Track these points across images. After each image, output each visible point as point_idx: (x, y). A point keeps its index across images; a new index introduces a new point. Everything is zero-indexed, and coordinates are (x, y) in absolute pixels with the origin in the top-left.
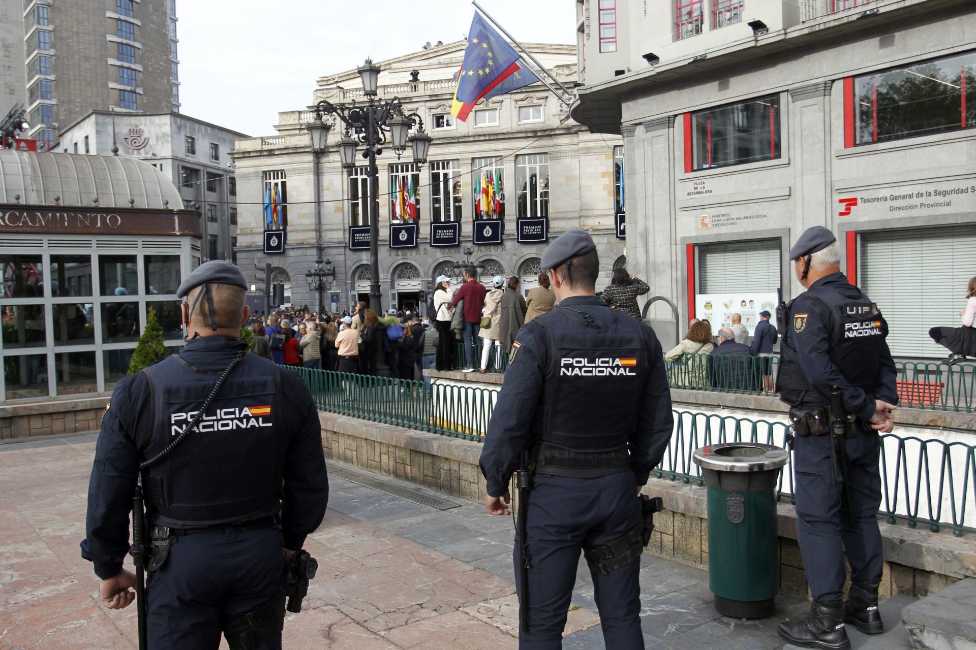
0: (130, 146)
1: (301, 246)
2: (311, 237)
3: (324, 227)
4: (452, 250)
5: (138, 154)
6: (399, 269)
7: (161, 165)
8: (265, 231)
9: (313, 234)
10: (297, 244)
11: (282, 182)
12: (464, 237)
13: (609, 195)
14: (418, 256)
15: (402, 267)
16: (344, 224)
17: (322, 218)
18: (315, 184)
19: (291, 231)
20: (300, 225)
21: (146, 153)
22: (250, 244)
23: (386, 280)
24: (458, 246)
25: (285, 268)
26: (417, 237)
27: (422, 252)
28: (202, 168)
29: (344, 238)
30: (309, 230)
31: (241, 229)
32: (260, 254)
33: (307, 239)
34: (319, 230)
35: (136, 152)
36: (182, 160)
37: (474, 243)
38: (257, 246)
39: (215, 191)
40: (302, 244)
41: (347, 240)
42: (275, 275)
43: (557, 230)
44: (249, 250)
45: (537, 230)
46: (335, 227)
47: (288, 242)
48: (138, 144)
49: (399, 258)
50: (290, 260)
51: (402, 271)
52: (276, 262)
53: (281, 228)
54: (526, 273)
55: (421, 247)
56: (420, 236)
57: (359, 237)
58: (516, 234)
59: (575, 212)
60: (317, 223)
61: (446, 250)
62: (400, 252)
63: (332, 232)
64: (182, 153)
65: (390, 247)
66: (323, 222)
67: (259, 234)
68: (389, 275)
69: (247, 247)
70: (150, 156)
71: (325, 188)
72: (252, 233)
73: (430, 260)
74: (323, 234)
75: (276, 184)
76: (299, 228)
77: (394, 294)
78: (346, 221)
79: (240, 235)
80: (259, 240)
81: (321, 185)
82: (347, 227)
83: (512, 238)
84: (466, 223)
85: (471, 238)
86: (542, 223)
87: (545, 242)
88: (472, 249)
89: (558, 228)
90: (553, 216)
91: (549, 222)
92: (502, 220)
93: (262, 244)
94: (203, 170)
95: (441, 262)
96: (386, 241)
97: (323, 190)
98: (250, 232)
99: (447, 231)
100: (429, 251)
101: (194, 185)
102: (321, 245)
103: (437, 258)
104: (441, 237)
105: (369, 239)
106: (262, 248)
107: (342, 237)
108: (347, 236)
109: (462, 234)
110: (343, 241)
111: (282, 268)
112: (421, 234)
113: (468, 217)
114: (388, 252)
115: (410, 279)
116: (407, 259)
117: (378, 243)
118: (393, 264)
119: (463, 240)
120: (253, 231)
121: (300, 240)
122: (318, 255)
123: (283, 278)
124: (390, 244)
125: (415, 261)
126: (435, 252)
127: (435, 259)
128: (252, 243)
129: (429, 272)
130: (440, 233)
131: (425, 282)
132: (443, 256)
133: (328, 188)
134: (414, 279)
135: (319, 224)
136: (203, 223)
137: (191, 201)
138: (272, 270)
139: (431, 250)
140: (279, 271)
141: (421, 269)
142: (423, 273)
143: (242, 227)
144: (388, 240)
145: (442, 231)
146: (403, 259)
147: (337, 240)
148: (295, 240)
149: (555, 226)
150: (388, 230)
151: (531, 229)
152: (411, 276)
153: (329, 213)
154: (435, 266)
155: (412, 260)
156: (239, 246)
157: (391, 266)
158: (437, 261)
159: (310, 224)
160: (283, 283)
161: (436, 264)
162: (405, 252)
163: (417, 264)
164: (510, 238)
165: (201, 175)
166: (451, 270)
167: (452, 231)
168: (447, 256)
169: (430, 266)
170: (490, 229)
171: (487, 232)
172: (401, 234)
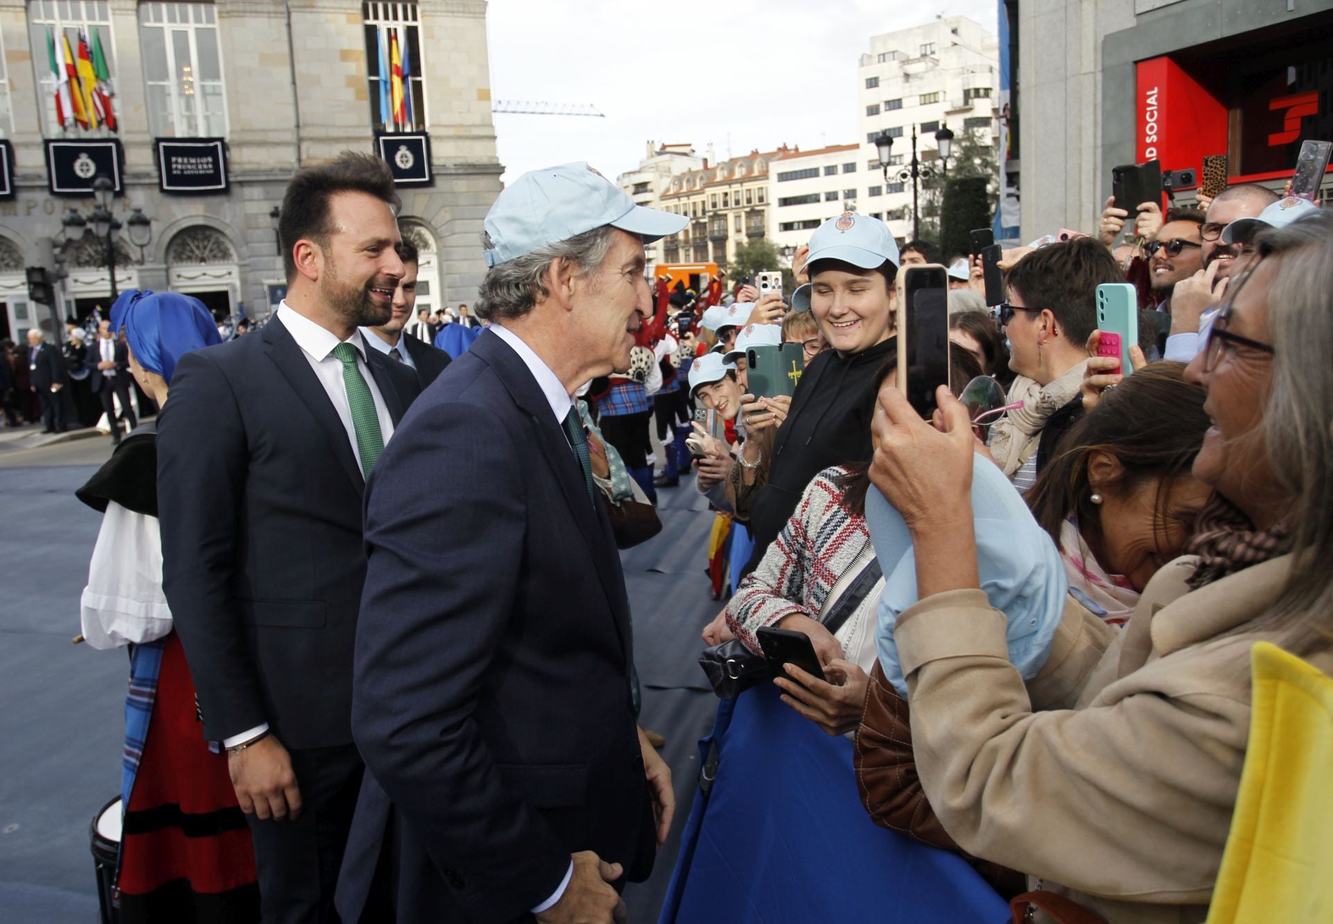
12: (25, 177)
13: (358, 96)
24: (11, 197)
37: (53, 193)
43: (248, 167)
45: (203, 165)
58: (156, 173)
59: (283, 130)
83: (147, 181)
84: (27, 145)
85: (44, 180)
86: (213, 152)
87: (226, 192)
88: (49, 206)
89: (250, 163)
90: (236, 137)
91: (228, 149)
92: (117, 141)
109: (18, 171)
113: (29, 133)
119: (22, 184)
149: (245, 159)
151: (189, 164)
164: (142, 182)
170: (89, 161)
171: (84, 167)
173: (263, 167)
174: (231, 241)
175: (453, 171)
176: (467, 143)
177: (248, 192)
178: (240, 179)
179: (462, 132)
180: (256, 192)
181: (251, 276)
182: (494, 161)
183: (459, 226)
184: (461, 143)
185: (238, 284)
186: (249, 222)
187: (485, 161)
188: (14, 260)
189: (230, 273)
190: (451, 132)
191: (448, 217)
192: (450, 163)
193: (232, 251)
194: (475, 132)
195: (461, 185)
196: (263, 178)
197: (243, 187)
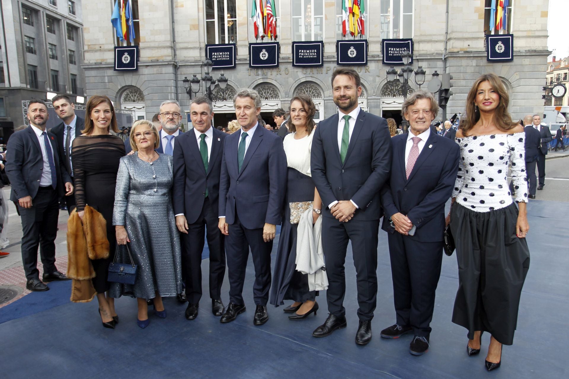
1: (155, 63)
2: (166, 54)
3: (178, 46)
4: (315, 70)
8: (115, 48)
9: (169, 52)
10: (152, 61)
12: (328, 57)
13: (479, 18)
14: (279, 76)
16: (200, 42)
17: (176, 35)
19: (144, 48)
20: (154, 41)
22: (100, 61)
24: (321, 66)
25: (138, 86)
26: (278, 57)
27: (283, 72)
28: (41, 10)
29: (201, 57)
30: (164, 47)
32: (111, 72)
33: (162, 57)
34: (173, 48)
37: (338, 64)
38: (106, 64)
39: (54, 33)
40: (157, 61)
41: (204, 59)
42: (127, 95)
43: (422, 52)
44: (98, 67)
45: (402, 51)
46: (190, 46)
47: (141, 59)
49: (259, 77)
50: (144, 78)
51: (262, 90)
52: (129, 80)
53: (133, 45)
54: (385, 95)
55: (282, 67)
56: (282, 56)
57: (216, 56)
58: (381, 55)
59: (440, 35)
60: (172, 40)
61: (309, 70)
62: (260, 72)
63: (187, 51)
65: (250, 66)
66: (177, 40)
67: (110, 50)
69: (96, 64)
71: (179, 5)
72: (101, 50)
73: (291, 80)
74: (178, 52)
76: (152, 45)
78: (202, 40)
79: (87, 51)
80: (110, 57)
82: (203, 45)
83: (377, 59)
84: (329, 43)
85: (335, 58)
86: (407, 46)
89: (423, 50)
90: (417, 38)
91: (414, 44)
92: (366, 41)
93: (113, 61)
94: (43, 12)
95: (303, 82)
96: (246, 60)
97: (177, 7)
98: (99, 48)
99: (310, 51)
100: (290, 71)
101: (34, 24)
102: (177, 63)
103: (298, 78)
104: (304, 57)
105: (228, 58)
106: (113, 66)
107: (199, 55)
108: (204, 54)
109: (325, 55)
110: (200, 60)
111: (135, 87)
112: (282, 54)
113: (331, 38)
114: (247, 71)
115: (268, 99)
116: (267, 78)
117: (237, 63)
118: (252, 83)
119: (326, 60)
120: (102, 48)
121: (154, 57)
122: (174, 73)
123: (136, 98)
124: (250, 63)
125: (276, 80)
126: (297, 72)
127: (297, 80)
128: (102, 60)
129: (290, 93)
130: (303, 53)
131: (286, 102)
132: (304, 76)
133: (183, 5)
134: (272, 99)
135: (173, 42)
136: (46, 58)
137: (33, 39)
138: (123, 89)
139: (293, 70)
140: (131, 90)
141: (282, 89)
142: (284, 93)
143: (89, 44)
144: (248, 59)
145: (305, 51)
146: (263, 78)
147: (193, 58)
148: (149, 57)
149: (421, 48)
150: (248, 49)
151: (396, 51)
152: (269, 96)
153: (184, 31)
154: (296, 86)
155: (273, 79)
156: (86, 64)
157: (250, 85)
158: (299, 81)
159: (165, 41)
160: (136, 103)
161: (297, 85)
162: (265, 71)
163: (278, 84)
164: (375, 59)
165: (40, 16)
166: (310, 91)
167: (316, 51)
168: (309, 76)
169: (291, 87)
170: (354, 50)
171: (352, 53)
172: (262, 53)
173: (428, 53)
175: (524, 54)
176: (532, 40)
177: (420, 64)
178: (418, 58)
179: (530, 34)
180: (424, 64)
182: (546, 49)
183: (522, 82)
184: (529, 40)
187: (541, 48)
188: (317, 93)
190: (525, 34)
191: (518, 77)
192: (523, 50)
194: (537, 34)
195: (527, 61)
196: (429, 58)
197: (418, 62)
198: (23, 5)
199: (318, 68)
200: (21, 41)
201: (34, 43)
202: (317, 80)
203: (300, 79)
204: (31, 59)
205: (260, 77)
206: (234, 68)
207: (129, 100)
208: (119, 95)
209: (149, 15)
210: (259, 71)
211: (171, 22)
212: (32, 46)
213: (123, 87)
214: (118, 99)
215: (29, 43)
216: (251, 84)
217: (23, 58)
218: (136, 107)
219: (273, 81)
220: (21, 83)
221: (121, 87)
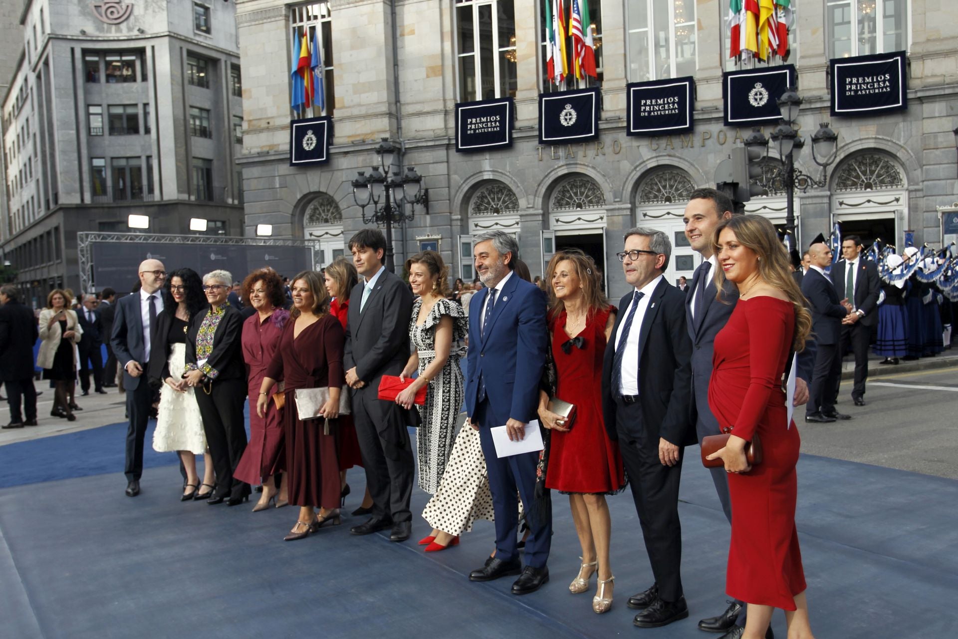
0: (105, 19)
1: (359, 148)
2: (380, 128)
3: (407, 110)
4: (676, 142)
5: (117, 31)
6: (559, 188)
7: (153, 47)
8: (293, 122)
9: (384, 123)
10: (354, 144)
11: (324, 24)
12: (704, 111)
14: (600, 159)
15: (565, 183)
16: (445, 100)
17: (401, 90)
18: (386, 23)
19: (341, 120)
20: (360, 105)
21: (130, 29)
22: (266, 149)
23: (531, 211)
24: (690, 131)
25: (331, 193)
26: (598, 118)
27: (608, 150)
28: (223, 58)
29: (446, 128)
30: (376, 115)
31: (250, 121)
32: (284, 169)
33: (372, 133)
34: (395, 114)
35: (113, 28)
36: (186, 40)
37: (727, 124)
38: (277, 153)
40: (363, 142)
41: (452, 133)
42: (315, 209)
43: (931, 81)
44: (264, 160)
45: (880, 84)
46: (427, 108)
47: (336, 140)
48: (116, 16)
50: (340, 177)
51: (564, 191)
52: (314, 181)
53: (324, 114)
54: (846, 186)
55: (607, 139)
56: (604, 115)
57: (475, 125)
58: (828, 97)
60: (393, 100)
61: (663, 142)
62: (561, 152)
63: (421, 118)
64: (186, 28)
65: (541, 142)
66: (403, 99)
67: (283, 128)
68: (539, 201)
69: (259, 154)
70: (135, 33)
71: (407, 31)
72: (269, 128)
73: (626, 166)
74: (404, 123)
75: (313, 29)
76: (356, 112)
77: (548, 240)
78: (450, 95)
79: (247, 132)
80: (282, 140)
81: (398, 24)
82: (451, 106)
83: (818, 105)
84: (707, 80)
85: (720, 112)
86: (892, 69)
87: (903, 110)
88: (722, 136)
89: (933, 76)
90: (919, 49)
91: (909, 64)
92: (791, 68)
93: (287, 147)
94: (226, 61)
95: (651, 169)
96: (531, 128)
97: (402, 35)
98: (267, 125)
99: (664, 101)
100: (624, 146)
101: (211, 83)
102: (400, 144)
103: (641, 161)
104: (652, 114)
105: (496, 127)
106: (288, 156)
107: (442, 126)
108: (452, 123)
109: (699, 105)
110: (444, 134)
111: (326, 194)
112: (607, 111)
113: (711, 68)
114: (536, 153)
115: (581, 208)
116: (576, 164)
117: (515, 136)
118: (546, 176)
119: (700, 117)
120: (271, 124)
121: (359, 135)
122: (397, 164)
123: (330, 215)
124: (540, 136)
125: (593, 168)
126: (638, 147)
127: (638, 163)
128: (270, 146)
129: (624, 192)
130: (649, 106)
131: (616, 213)
132: (654, 155)
133: (414, 30)
134: (591, 207)
135: (396, 104)
136: (227, 144)
137: (208, 111)
138: (305, 200)
139: (629, 144)
140: (321, 201)
141: (607, 185)
142: (611, 194)
143: (251, 118)
144: (537, 126)
145: (654, 101)
146: (567, 165)
147: (431, 133)
148: (349, 137)
149: (928, 72)
150: (537, 105)
151: (864, 83)
152: (583, 200)
153: (416, 81)
154: (636, 177)
155: (588, 166)
156: (245, 155)
157: (542, 180)
158: (642, 165)
159: (378, 103)
160: (330, 224)
161: (639, 174)
162: (573, 149)
163: (598, 174)
164: (813, 106)
165: (221, 69)
166: (671, 187)
167: (676, 99)
168: (665, 154)
169: (627, 179)
170: (763, 90)
171: (758, 96)
172: (564, 113)
173: (948, 80)
174: (903, 165)
177: (927, 108)
178: (919, 94)
180: (938, 108)
181: (922, 203)
185: (906, 211)
186: (927, 142)
188: (687, 190)
189: (897, 200)
193: (903, 175)
196: (947, 91)
197: (923, 103)
198: (190, 54)
199: (682, 136)
200: (182, 118)
201: (208, 119)
202: (681, 161)
203: (644, 162)
204: (202, 147)
205: (561, 163)
206: (510, 146)
207: (318, 219)
208: (298, 210)
209: (351, 55)
210: (560, 150)
211: (392, 64)
212: (205, 124)
213: (305, 196)
214: (296, 219)
215: (201, 119)
216: (544, 178)
217: (184, 147)
218: (330, 232)
219: (589, 169)
220: (180, 191)
221: (302, 195)
